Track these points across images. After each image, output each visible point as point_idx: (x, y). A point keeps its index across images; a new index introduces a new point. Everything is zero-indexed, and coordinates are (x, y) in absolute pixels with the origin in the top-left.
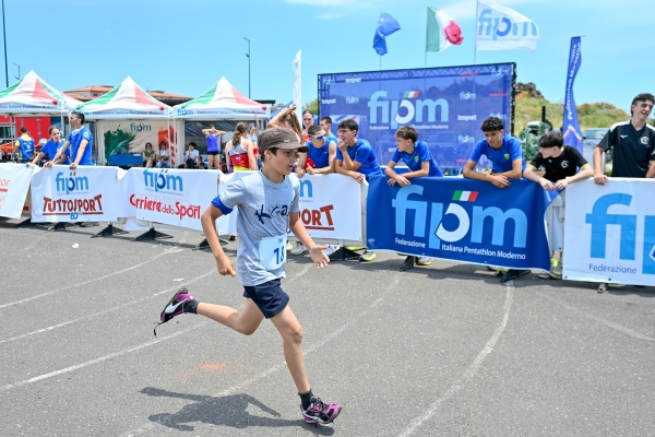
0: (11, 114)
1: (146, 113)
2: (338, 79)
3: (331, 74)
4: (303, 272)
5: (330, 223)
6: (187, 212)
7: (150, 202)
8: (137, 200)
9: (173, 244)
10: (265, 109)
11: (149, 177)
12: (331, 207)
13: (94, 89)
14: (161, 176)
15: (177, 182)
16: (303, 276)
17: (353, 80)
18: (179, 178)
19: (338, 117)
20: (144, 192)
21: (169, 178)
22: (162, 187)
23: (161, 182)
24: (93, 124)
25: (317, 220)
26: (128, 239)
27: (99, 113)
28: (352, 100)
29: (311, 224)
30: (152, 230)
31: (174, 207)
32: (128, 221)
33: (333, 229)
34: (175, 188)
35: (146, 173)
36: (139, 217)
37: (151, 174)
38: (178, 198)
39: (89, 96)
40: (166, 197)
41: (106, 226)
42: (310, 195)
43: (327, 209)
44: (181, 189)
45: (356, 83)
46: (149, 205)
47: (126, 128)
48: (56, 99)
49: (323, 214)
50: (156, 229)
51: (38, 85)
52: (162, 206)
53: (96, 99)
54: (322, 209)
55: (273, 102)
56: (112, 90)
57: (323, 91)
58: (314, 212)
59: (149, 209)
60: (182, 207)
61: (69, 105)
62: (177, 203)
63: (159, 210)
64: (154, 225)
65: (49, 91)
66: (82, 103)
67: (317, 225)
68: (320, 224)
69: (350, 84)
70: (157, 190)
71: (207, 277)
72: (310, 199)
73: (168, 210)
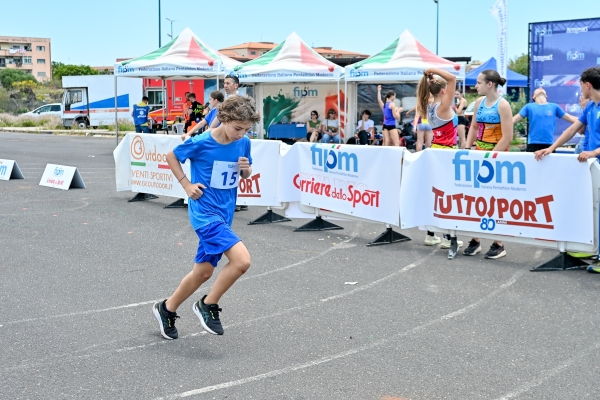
0: (163, 77)
1: (312, 75)
2: (556, 29)
3: (547, 23)
4: (509, 284)
5: (549, 219)
6: (362, 198)
7: (318, 184)
8: (303, 182)
9: (343, 237)
10: (458, 68)
11: (317, 154)
12: (550, 198)
13: (252, 46)
14: (332, 153)
15: (351, 160)
16: (510, 289)
17: (576, 30)
18: (354, 156)
19: (552, 77)
20: (310, 172)
21: (341, 155)
22: (332, 166)
23: (331, 160)
24: (250, 88)
25: (531, 214)
26: (290, 228)
27: (258, 75)
28: (575, 56)
29: (522, 220)
30: (319, 219)
31: (346, 191)
32: (291, 206)
33: (551, 227)
34: (348, 169)
35: (314, 149)
36: (304, 202)
37: (320, 150)
38: (351, 181)
39: (246, 54)
40: (337, 179)
41: (265, 212)
42: (523, 181)
43: (545, 201)
44: (356, 170)
45: (580, 33)
46: (316, 188)
47: (288, 93)
48: (212, 59)
49: (540, 208)
50: (324, 218)
51: (194, 44)
52: (332, 190)
53: (257, 59)
54: (539, 200)
55: (467, 60)
56: (275, 47)
57: (535, 44)
58: (527, 203)
59: (317, 193)
60: (356, 192)
61: (226, 66)
62: (351, 187)
63: (328, 195)
64: (322, 213)
65: (206, 50)
66: (240, 64)
67: (530, 221)
68: (534, 219)
69: (573, 34)
70: (326, 171)
71: (386, 282)
72: (522, 186)
73: (339, 195)
